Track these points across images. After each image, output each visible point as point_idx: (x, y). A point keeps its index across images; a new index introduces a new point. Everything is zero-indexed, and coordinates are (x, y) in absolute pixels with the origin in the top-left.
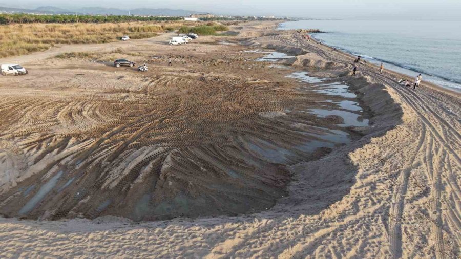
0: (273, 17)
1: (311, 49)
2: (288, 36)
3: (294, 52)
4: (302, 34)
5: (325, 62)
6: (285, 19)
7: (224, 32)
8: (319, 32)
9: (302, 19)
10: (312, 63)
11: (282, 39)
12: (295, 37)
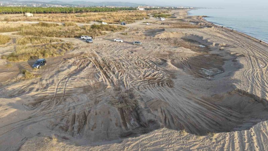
0: (183, 7)
1: (202, 22)
2: (195, 18)
3: (197, 23)
4: (200, 18)
5: (205, 24)
6: (190, 8)
7: (170, 16)
8: (207, 17)
9: (199, 8)
10: (202, 24)
11: (193, 19)
12: (197, 19)
